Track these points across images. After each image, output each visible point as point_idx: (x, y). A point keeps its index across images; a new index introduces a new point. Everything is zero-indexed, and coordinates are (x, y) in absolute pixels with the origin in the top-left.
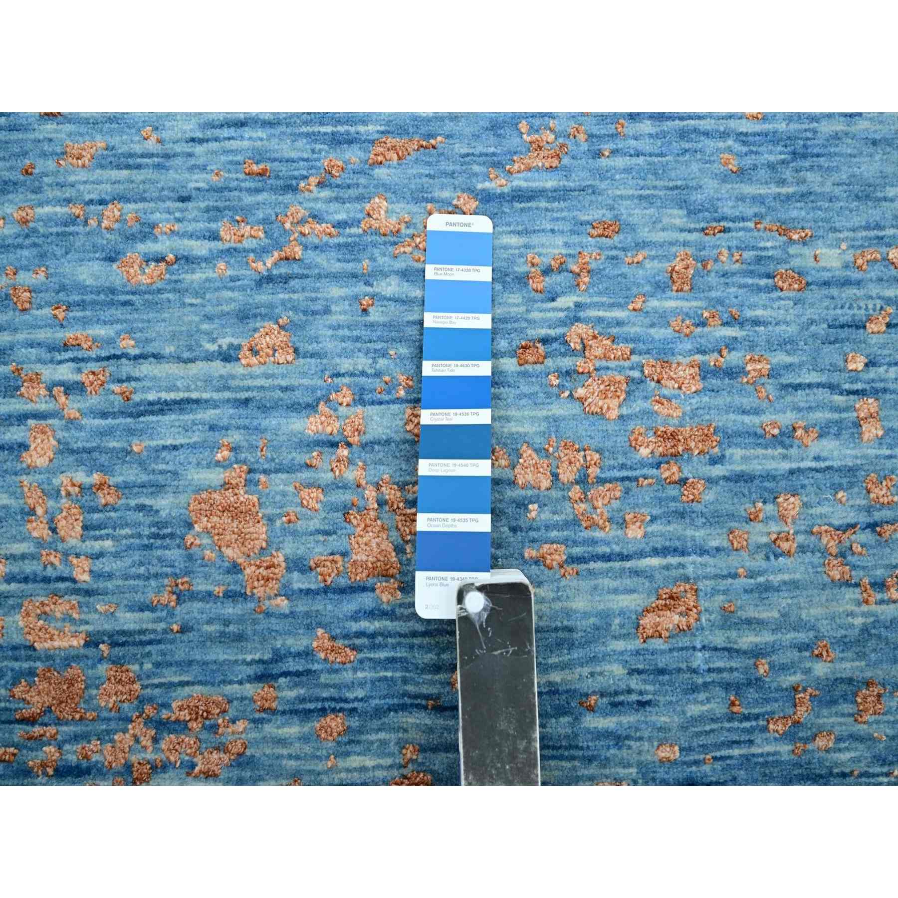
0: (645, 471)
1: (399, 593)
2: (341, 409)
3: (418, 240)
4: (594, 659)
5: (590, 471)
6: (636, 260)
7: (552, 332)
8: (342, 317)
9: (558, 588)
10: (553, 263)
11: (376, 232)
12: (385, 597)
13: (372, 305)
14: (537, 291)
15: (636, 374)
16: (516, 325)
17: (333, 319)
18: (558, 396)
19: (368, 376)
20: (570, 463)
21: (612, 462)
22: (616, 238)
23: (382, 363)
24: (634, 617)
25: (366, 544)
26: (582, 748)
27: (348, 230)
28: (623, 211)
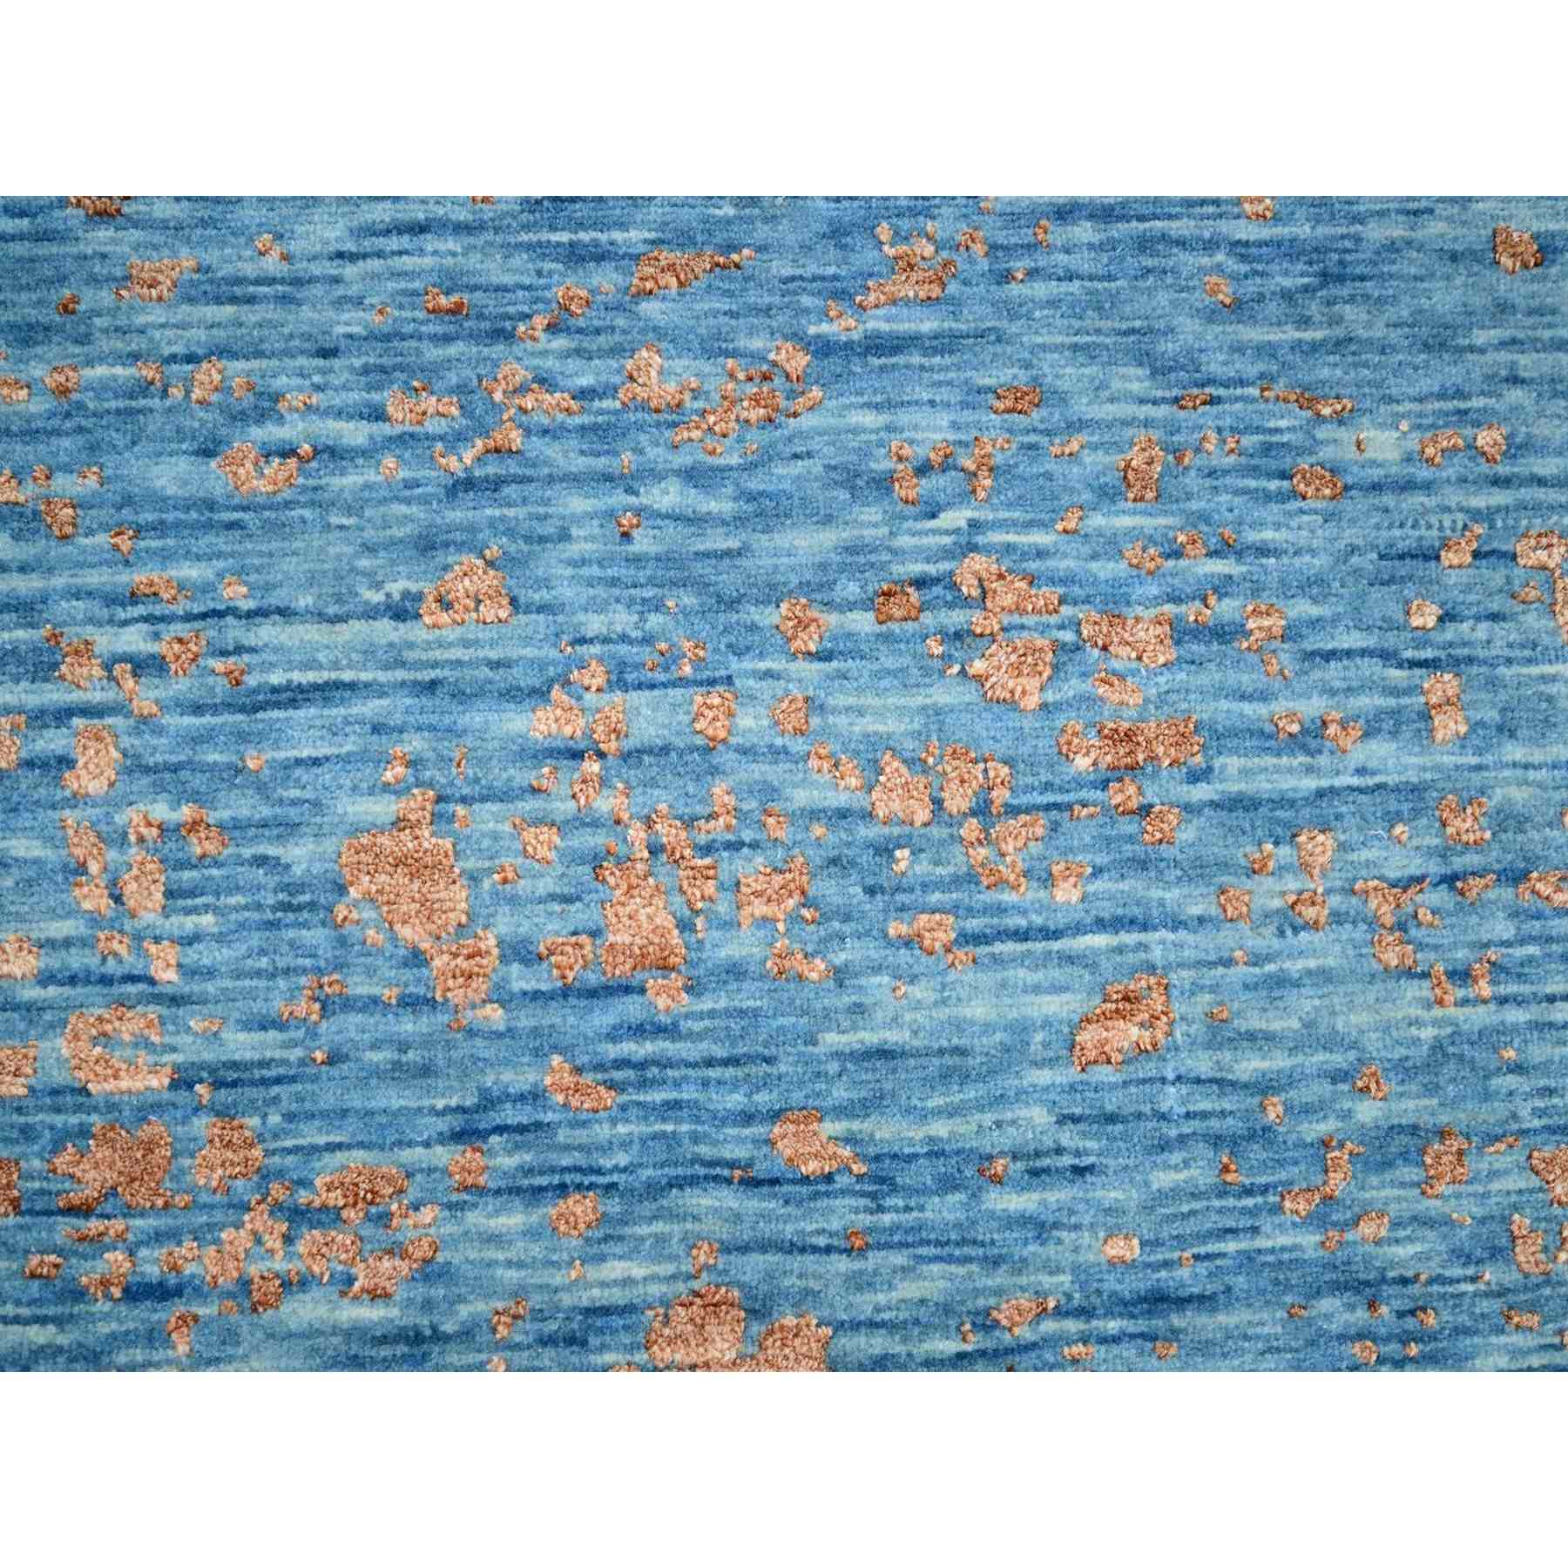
0: (1084, 794)
1: (684, 995)
2: (588, 696)
3: (712, 419)
4: (1000, 1100)
5: (994, 794)
6: (1067, 451)
7: (932, 569)
8: (589, 546)
9: (944, 986)
10: (932, 456)
11: (644, 406)
12: (662, 1002)
13: (638, 526)
14: (907, 502)
15: (1068, 636)
16: (873, 558)
18: (942, 673)
19: (631, 642)
20: (962, 781)
21: (1029, 780)
22: (1036, 415)
23: (655, 621)
24: (1066, 1030)
25: (630, 918)
26: (983, 1244)
28: (1047, 370)
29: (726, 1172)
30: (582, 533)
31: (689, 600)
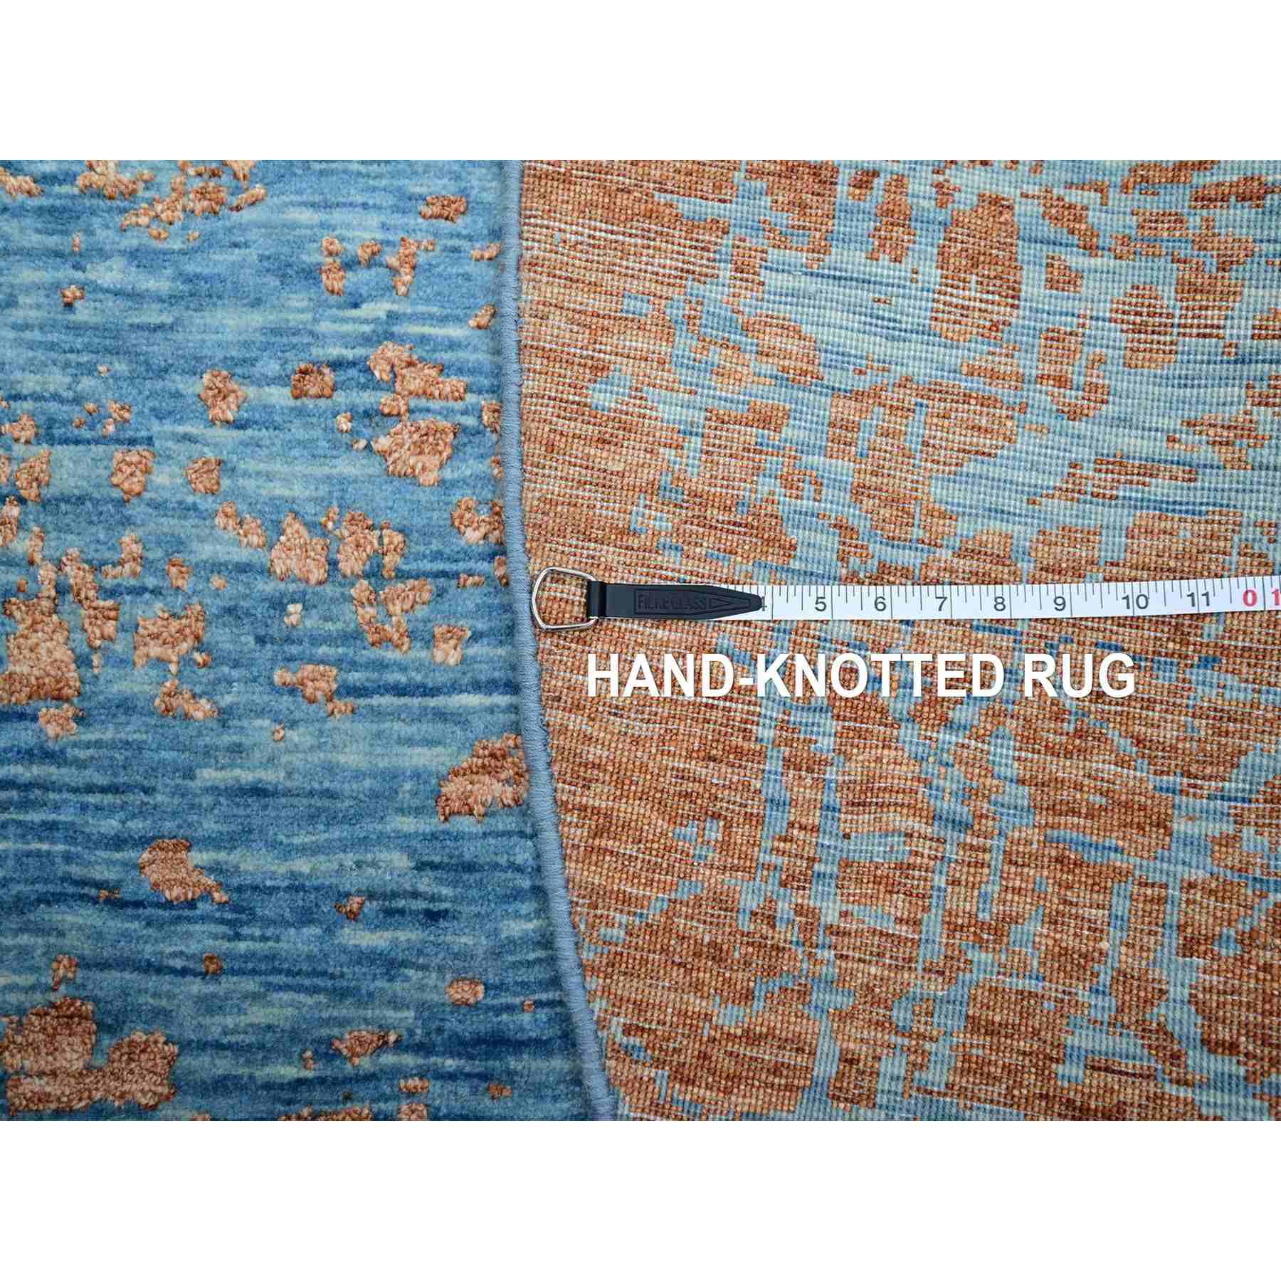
0: (471, 564)
1: (74, 725)
2: (16, 447)
3: (159, 207)
4: (364, 842)
5: (387, 559)
6: (487, 255)
7: (350, 354)
8: (33, 314)
9: (321, 732)
10: (360, 252)
11: (99, 194)
12: (51, 730)
13: (82, 298)
14: (332, 292)
15: (470, 421)
16: (295, 340)
17: (17, 315)
18: (349, 447)
19: (62, 401)
20: (358, 546)
21: (422, 548)
22: (460, 221)
23: (86, 383)
24: (434, 781)
25: (32, 651)
26: (332, 976)
27: (57, 189)
28: (475, 183)
29: (93, 892)
30: (28, 301)
31: (121, 367)
